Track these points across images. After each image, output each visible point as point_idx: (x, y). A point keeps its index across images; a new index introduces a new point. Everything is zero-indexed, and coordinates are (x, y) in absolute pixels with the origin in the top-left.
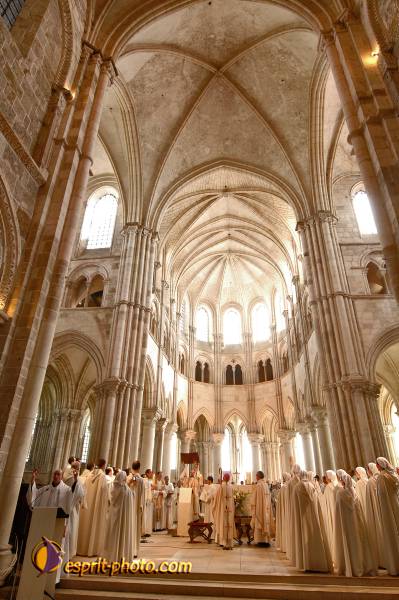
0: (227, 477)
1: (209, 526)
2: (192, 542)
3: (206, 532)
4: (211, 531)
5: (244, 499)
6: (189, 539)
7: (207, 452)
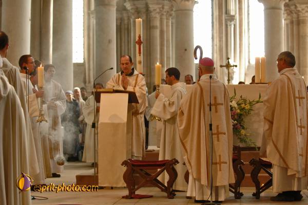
0: (207, 66)
1: (170, 166)
2: (132, 196)
3: (164, 178)
4: (174, 175)
5: (248, 113)
6: (126, 192)
7: (157, 23)
